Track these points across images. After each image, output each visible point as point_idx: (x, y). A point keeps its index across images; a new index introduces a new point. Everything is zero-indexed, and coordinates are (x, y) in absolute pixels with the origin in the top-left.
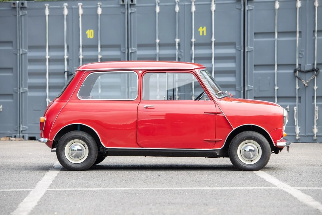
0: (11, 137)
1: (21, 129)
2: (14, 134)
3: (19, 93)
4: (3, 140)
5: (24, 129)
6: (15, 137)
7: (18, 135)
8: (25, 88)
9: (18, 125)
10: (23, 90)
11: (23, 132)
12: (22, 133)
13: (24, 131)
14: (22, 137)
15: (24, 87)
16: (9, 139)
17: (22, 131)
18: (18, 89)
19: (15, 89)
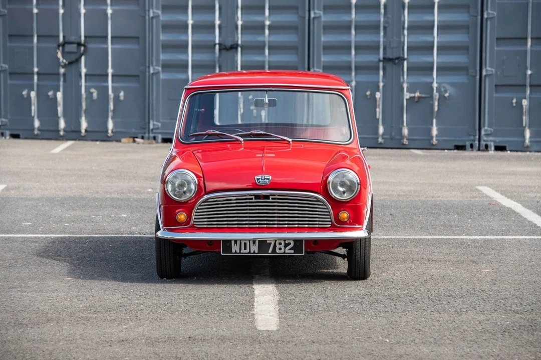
0: (137, 138)
1: (151, 127)
2: (142, 133)
3: (147, 74)
4: (124, 143)
5: (156, 127)
6: (143, 138)
7: (147, 135)
8: (157, 68)
9: (147, 121)
10: (154, 69)
11: (154, 131)
12: (153, 133)
13: (156, 129)
14: (152, 138)
15: (156, 66)
16: (134, 141)
17: (152, 130)
18: (147, 69)
19: (142, 68)
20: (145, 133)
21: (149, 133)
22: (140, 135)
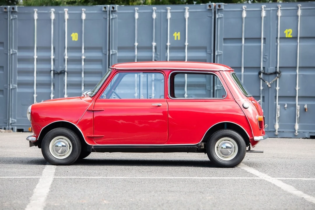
0: (1, 129)
1: (10, 122)
2: (4, 126)
3: (8, 89)
5: (13, 122)
6: (5, 129)
7: (8, 127)
8: (14, 85)
9: (8, 118)
10: (13, 86)
11: (12, 124)
12: (11, 126)
13: (14, 123)
14: (11, 129)
15: (14, 84)
17: (11, 124)
18: (8, 86)
19: (5, 85)
20: (6, 126)
21: (9, 126)
22: (3, 127)
